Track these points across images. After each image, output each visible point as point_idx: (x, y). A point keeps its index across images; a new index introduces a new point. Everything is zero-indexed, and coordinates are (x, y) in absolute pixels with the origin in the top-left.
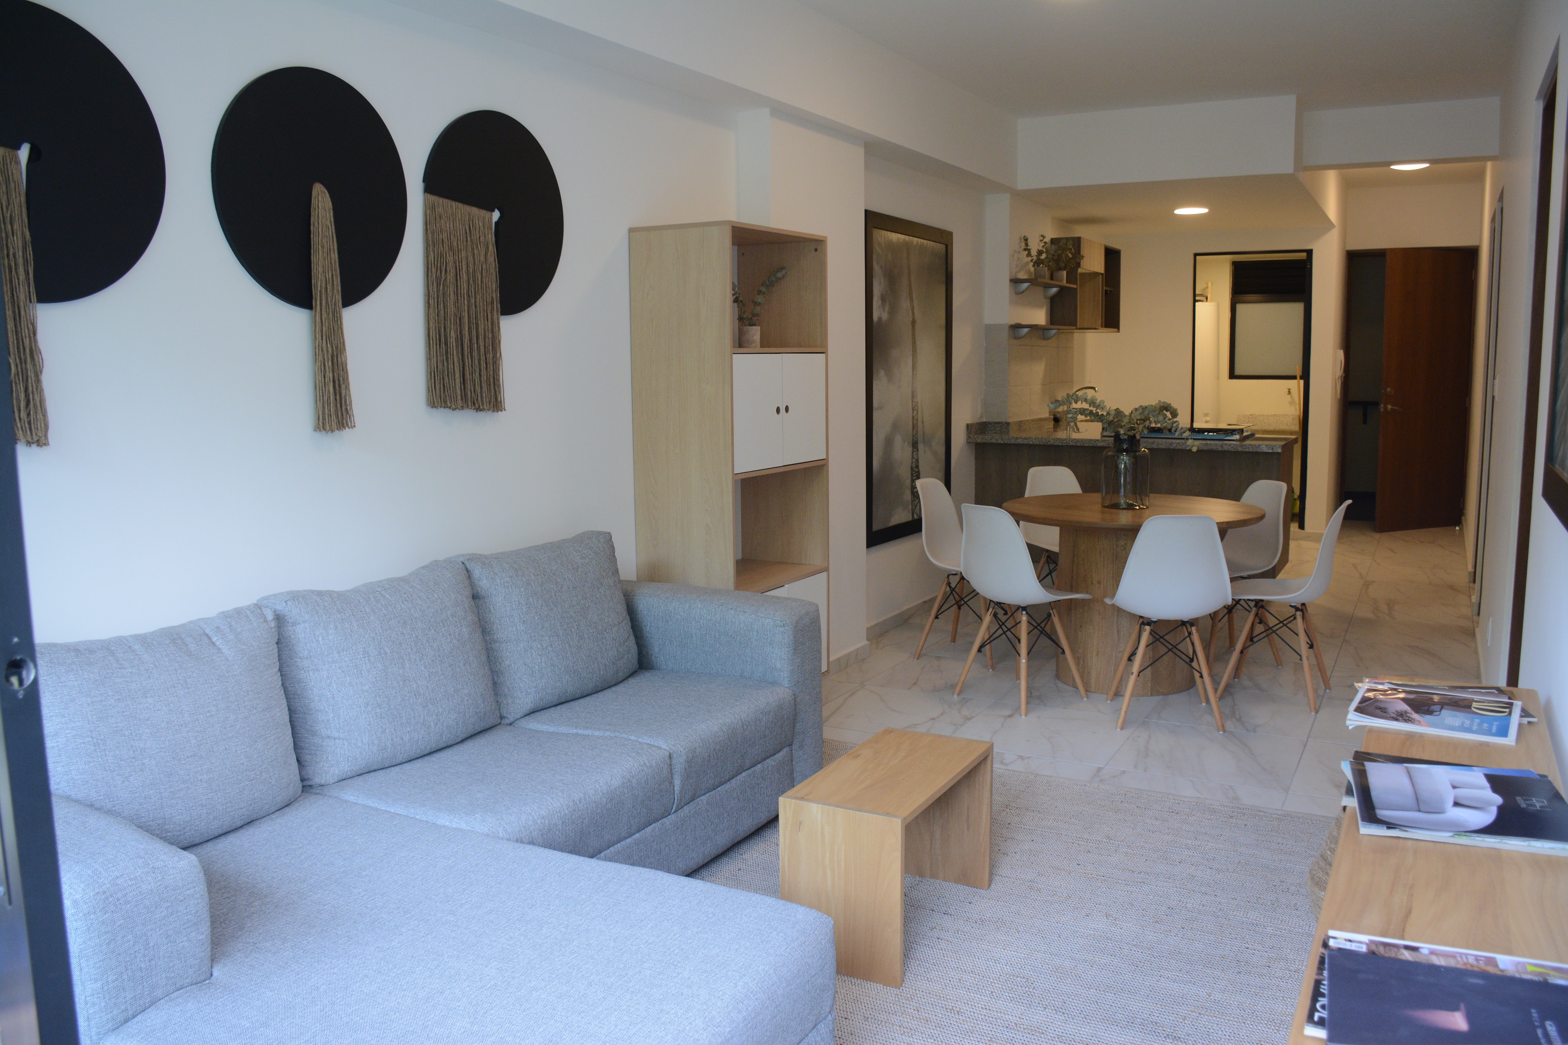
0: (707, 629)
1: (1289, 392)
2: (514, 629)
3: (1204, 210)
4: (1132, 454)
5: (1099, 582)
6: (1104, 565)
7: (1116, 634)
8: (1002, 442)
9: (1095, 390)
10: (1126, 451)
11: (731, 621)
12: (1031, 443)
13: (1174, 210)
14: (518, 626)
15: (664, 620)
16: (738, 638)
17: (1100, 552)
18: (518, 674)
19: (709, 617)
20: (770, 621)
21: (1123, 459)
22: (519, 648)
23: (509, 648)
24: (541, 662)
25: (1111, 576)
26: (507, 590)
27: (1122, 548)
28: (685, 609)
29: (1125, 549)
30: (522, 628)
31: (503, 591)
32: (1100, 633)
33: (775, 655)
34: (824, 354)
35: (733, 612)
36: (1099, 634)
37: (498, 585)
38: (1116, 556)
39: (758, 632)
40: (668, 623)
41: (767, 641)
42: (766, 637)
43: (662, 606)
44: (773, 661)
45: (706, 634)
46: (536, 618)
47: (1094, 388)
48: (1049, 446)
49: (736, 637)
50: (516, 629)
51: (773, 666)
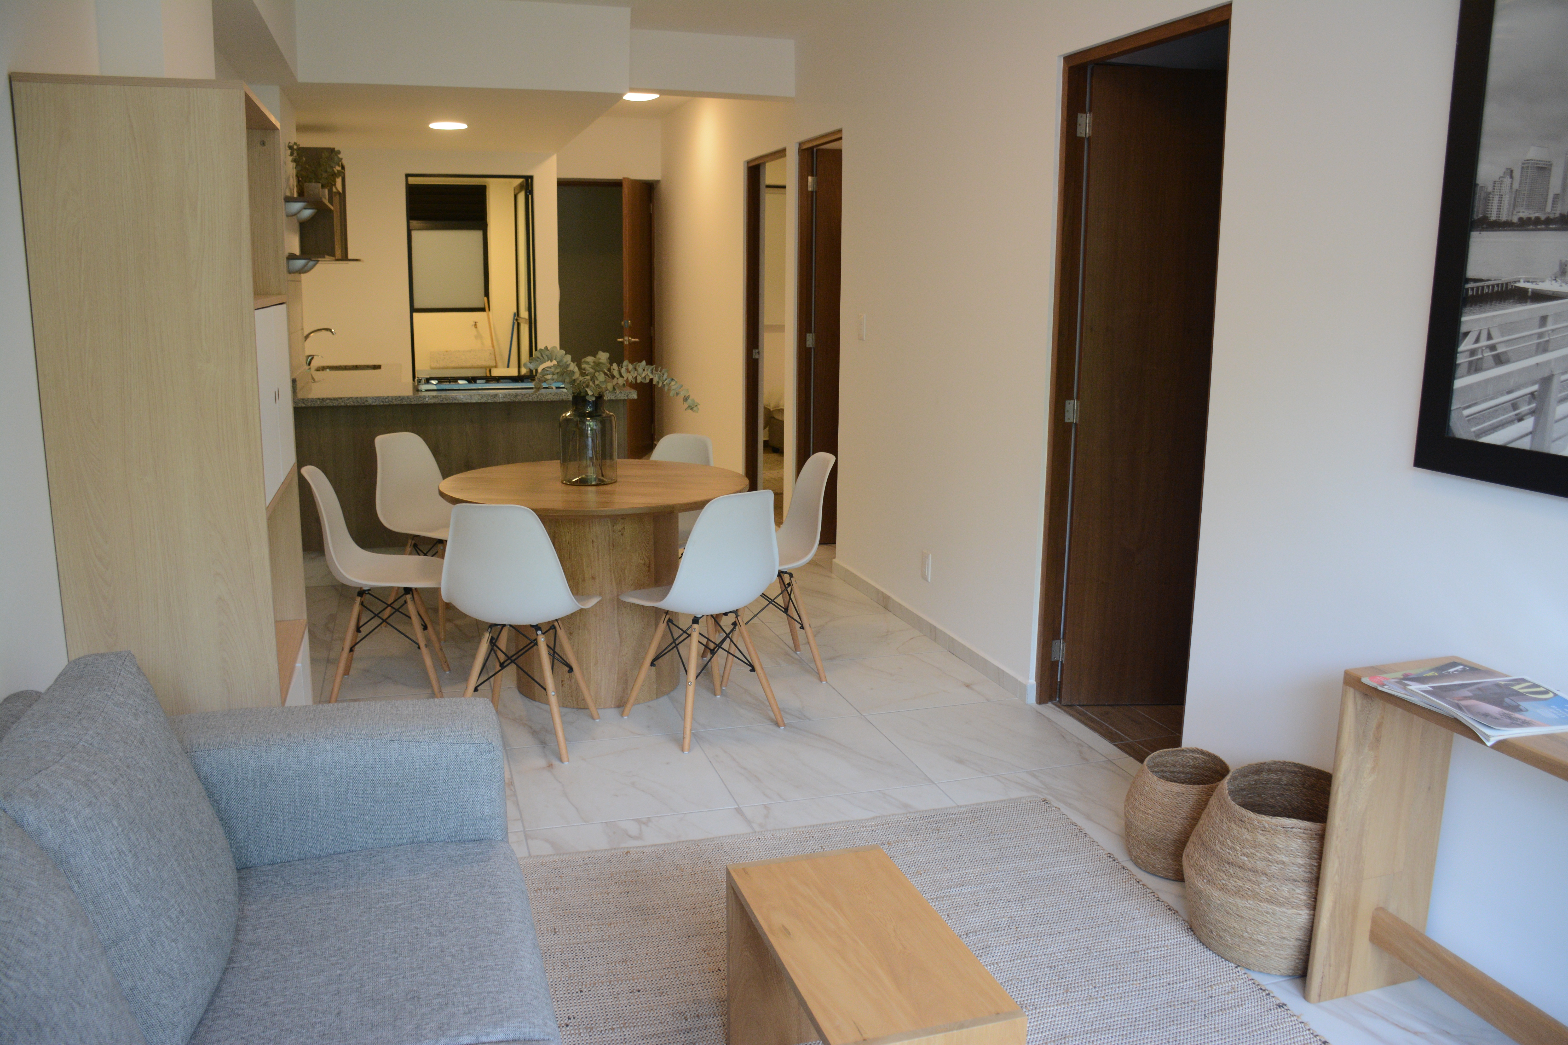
0: (348, 783)
1: (475, 325)
2: (126, 910)
3: (462, 126)
4: (599, 418)
5: (593, 578)
6: (598, 556)
7: (617, 636)
8: (303, 405)
9: (332, 332)
10: (590, 415)
11: (396, 761)
12: (343, 404)
13: (429, 124)
14: (131, 901)
15: (258, 783)
16: (411, 785)
17: (593, 541)
18: (152, 996)
19: (352, 763)
20: (467, 746)
21: (590, 425)
22: (141, 945)
23: (124, 952)
24: (179, 953)
25: (608, 568)
26: (94, 836)
27: (620, 533)
28: (301, 758)
29: (622, 535)
30: (138, 902)
31: (89, 841)
32: (598, 638)
33: (480, 798)
34: (284, 306)
35: (396, 745)
36: (596, 639)
37: (75, 831)
38: (613, 544)
39: (448, 768)
40: (266, 786)
41: (465, 780)
42: (464, 773)
43: (251, 762)
44: (478, 807)
45: (347, 790)
46: (150, 869)
47: (330, 330)
48: (366, 406)
49: (405, 784)
50: (129, 909)
51: (479, 815)
